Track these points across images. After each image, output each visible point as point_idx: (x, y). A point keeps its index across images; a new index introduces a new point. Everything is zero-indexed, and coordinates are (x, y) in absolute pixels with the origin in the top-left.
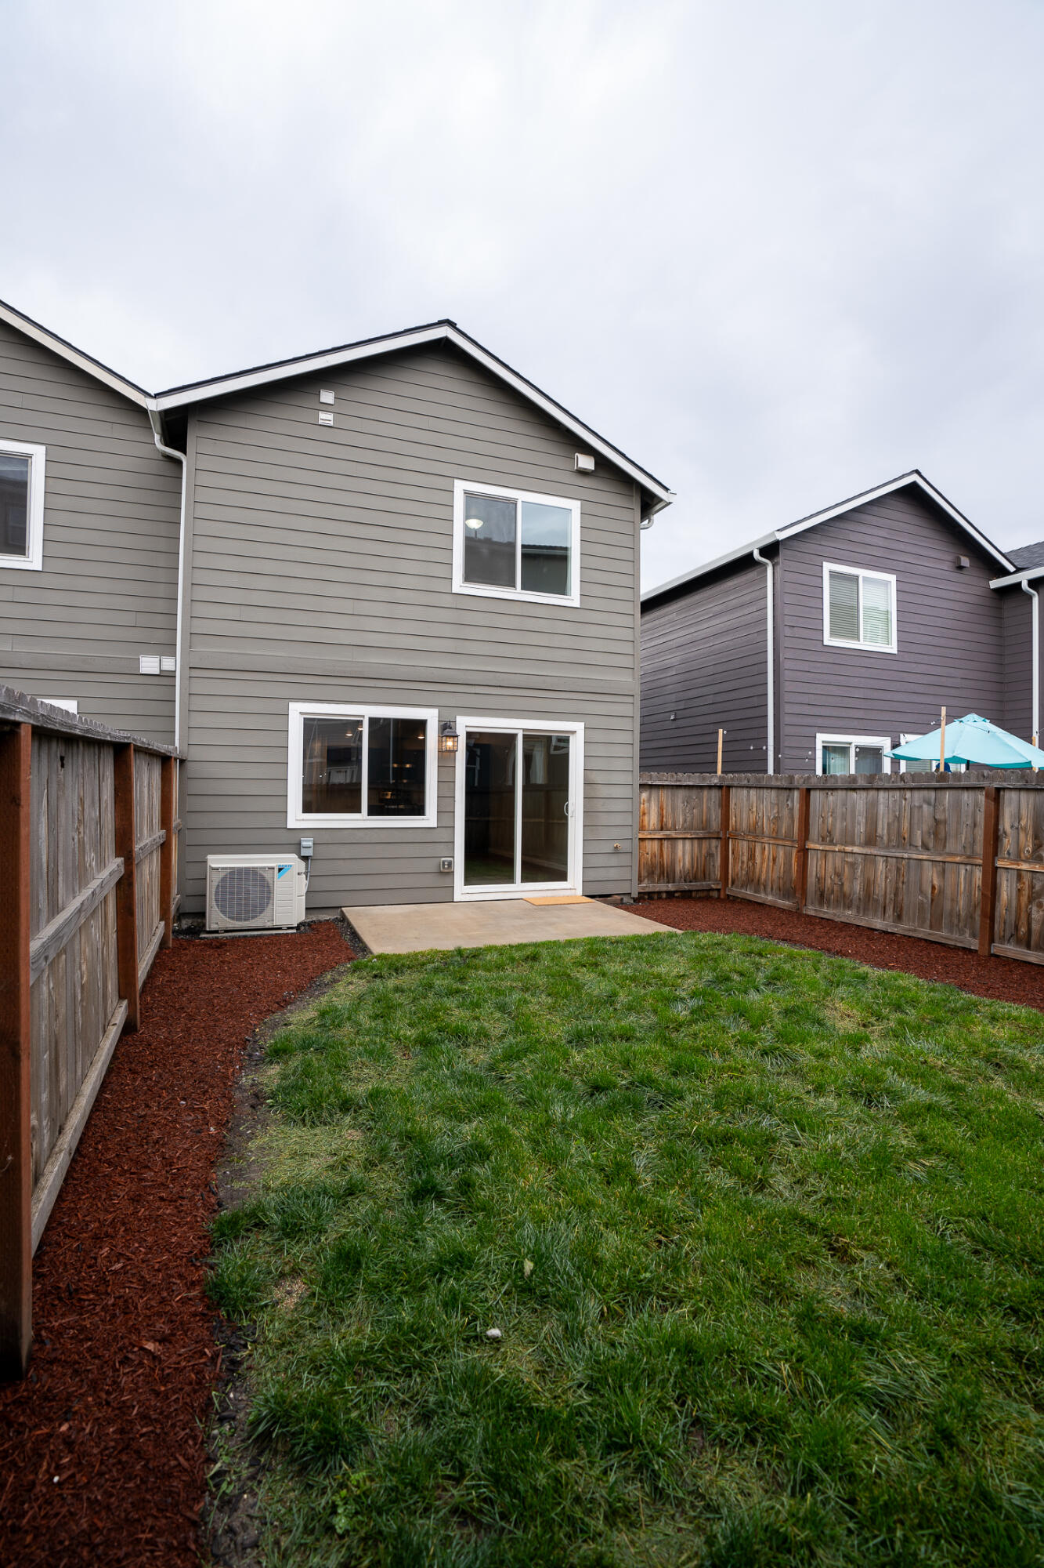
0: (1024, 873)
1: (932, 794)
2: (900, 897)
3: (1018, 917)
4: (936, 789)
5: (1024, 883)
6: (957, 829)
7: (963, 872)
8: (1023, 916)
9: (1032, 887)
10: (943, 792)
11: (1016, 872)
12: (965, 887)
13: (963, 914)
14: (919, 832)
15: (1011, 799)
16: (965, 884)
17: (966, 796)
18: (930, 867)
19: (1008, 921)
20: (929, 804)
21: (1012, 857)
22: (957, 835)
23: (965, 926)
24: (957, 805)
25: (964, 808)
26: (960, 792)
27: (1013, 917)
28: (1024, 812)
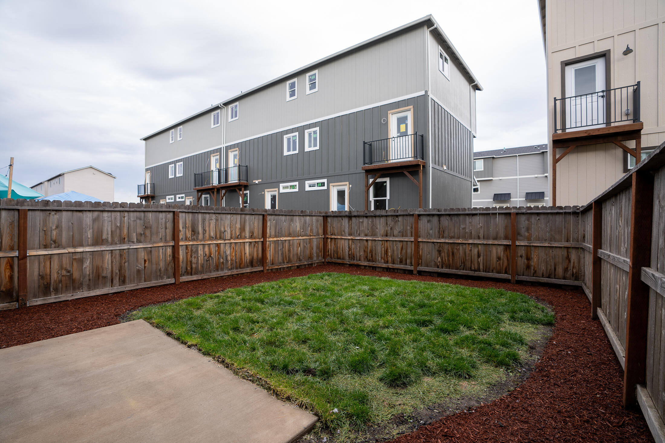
0: (188, 246)
1: (142, 214)
2: (123, 271)
3: (187, 264)
4: (144, 212)
5: (189, 250)
6: (157, 230)
7: (161, 251)
8: (189, 263)
9: (192, 251)
10: (148, 213)
11: (185, 246)
12: (163, 257)
13: (163, 269)
14: (135, 234)
15: (182, 216)
16: (163, 256)
17: (162, 215)
18: (143, 251)
19: (183, 267)
20: (140, 219)
21: (183, 240)
22: (157, 233)
23: (164, 275)
24: (157, 219)
25: (160, 221)
26: (158, 213)
27: (185, 265)
28: (187, 221)
